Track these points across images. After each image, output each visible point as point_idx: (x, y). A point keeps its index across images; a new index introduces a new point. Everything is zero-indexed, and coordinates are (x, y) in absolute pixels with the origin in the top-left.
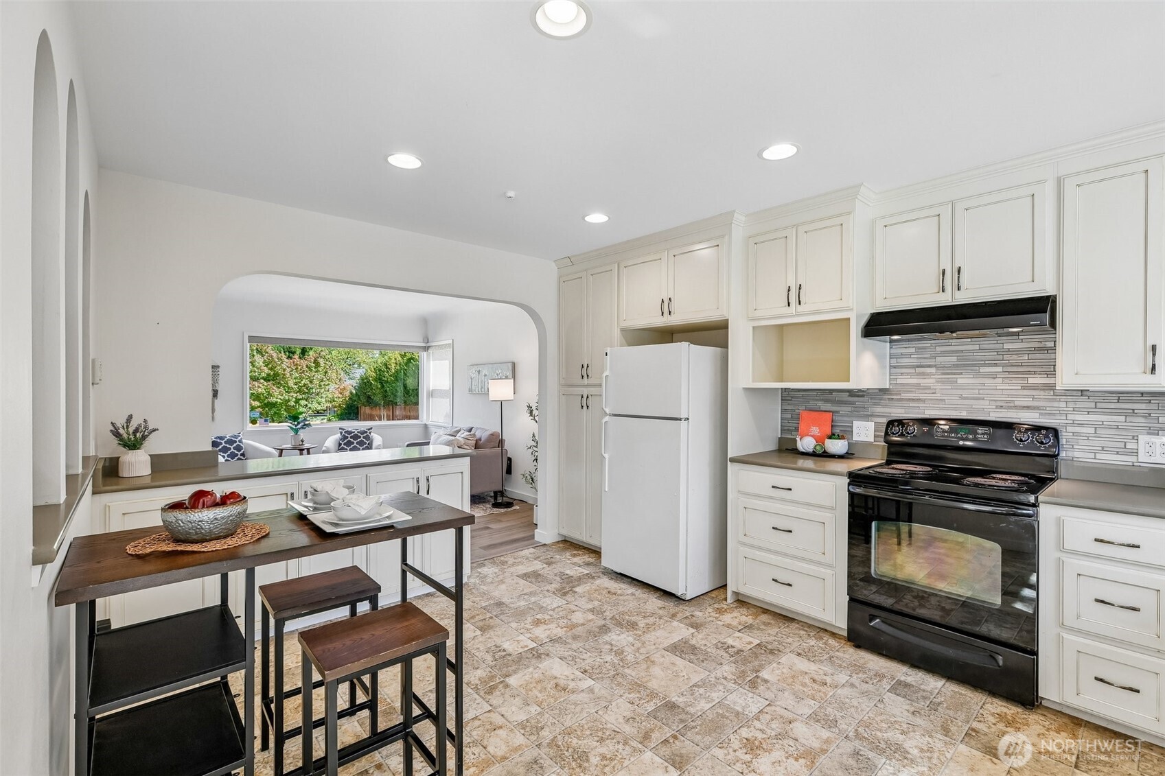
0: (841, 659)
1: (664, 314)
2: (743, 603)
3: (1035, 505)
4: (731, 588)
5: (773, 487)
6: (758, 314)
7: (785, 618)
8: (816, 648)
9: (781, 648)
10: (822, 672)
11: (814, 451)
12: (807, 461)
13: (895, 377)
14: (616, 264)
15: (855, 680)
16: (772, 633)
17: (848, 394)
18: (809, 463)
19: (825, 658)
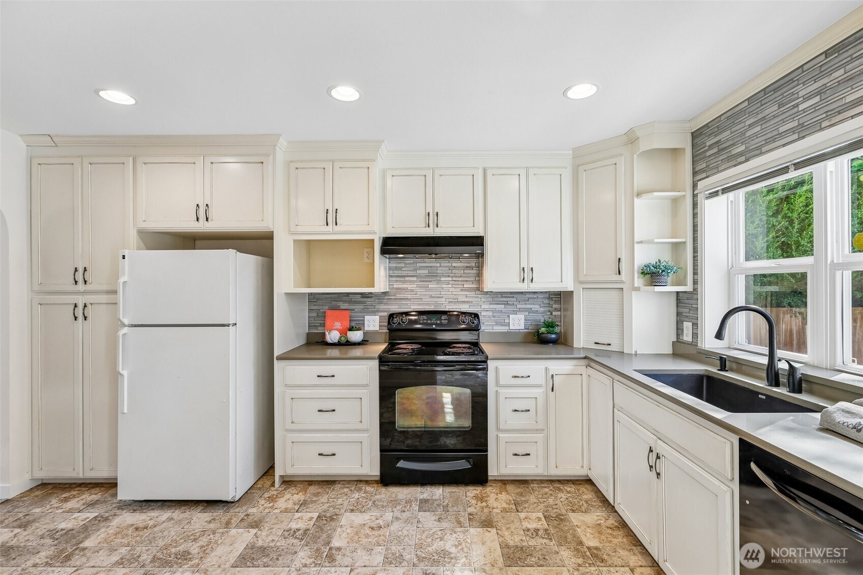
0: (380, 500)
1: (200, 220)
2: (290, 483)
3: (485, 362)
4: (279, 472)
5: (318, 376)
6: (300, 229)
7: (328, 482)
8: (361, 499)
9: (337, 511)
10: (374, 518)
11: (339, 342)
12: (334, 350)
13: (393, 283)
14: (131, 159)
15: (397, 514)
16: (325, 500)
17: (360, 296)
18: (335, 352)
19: (370, 505)
